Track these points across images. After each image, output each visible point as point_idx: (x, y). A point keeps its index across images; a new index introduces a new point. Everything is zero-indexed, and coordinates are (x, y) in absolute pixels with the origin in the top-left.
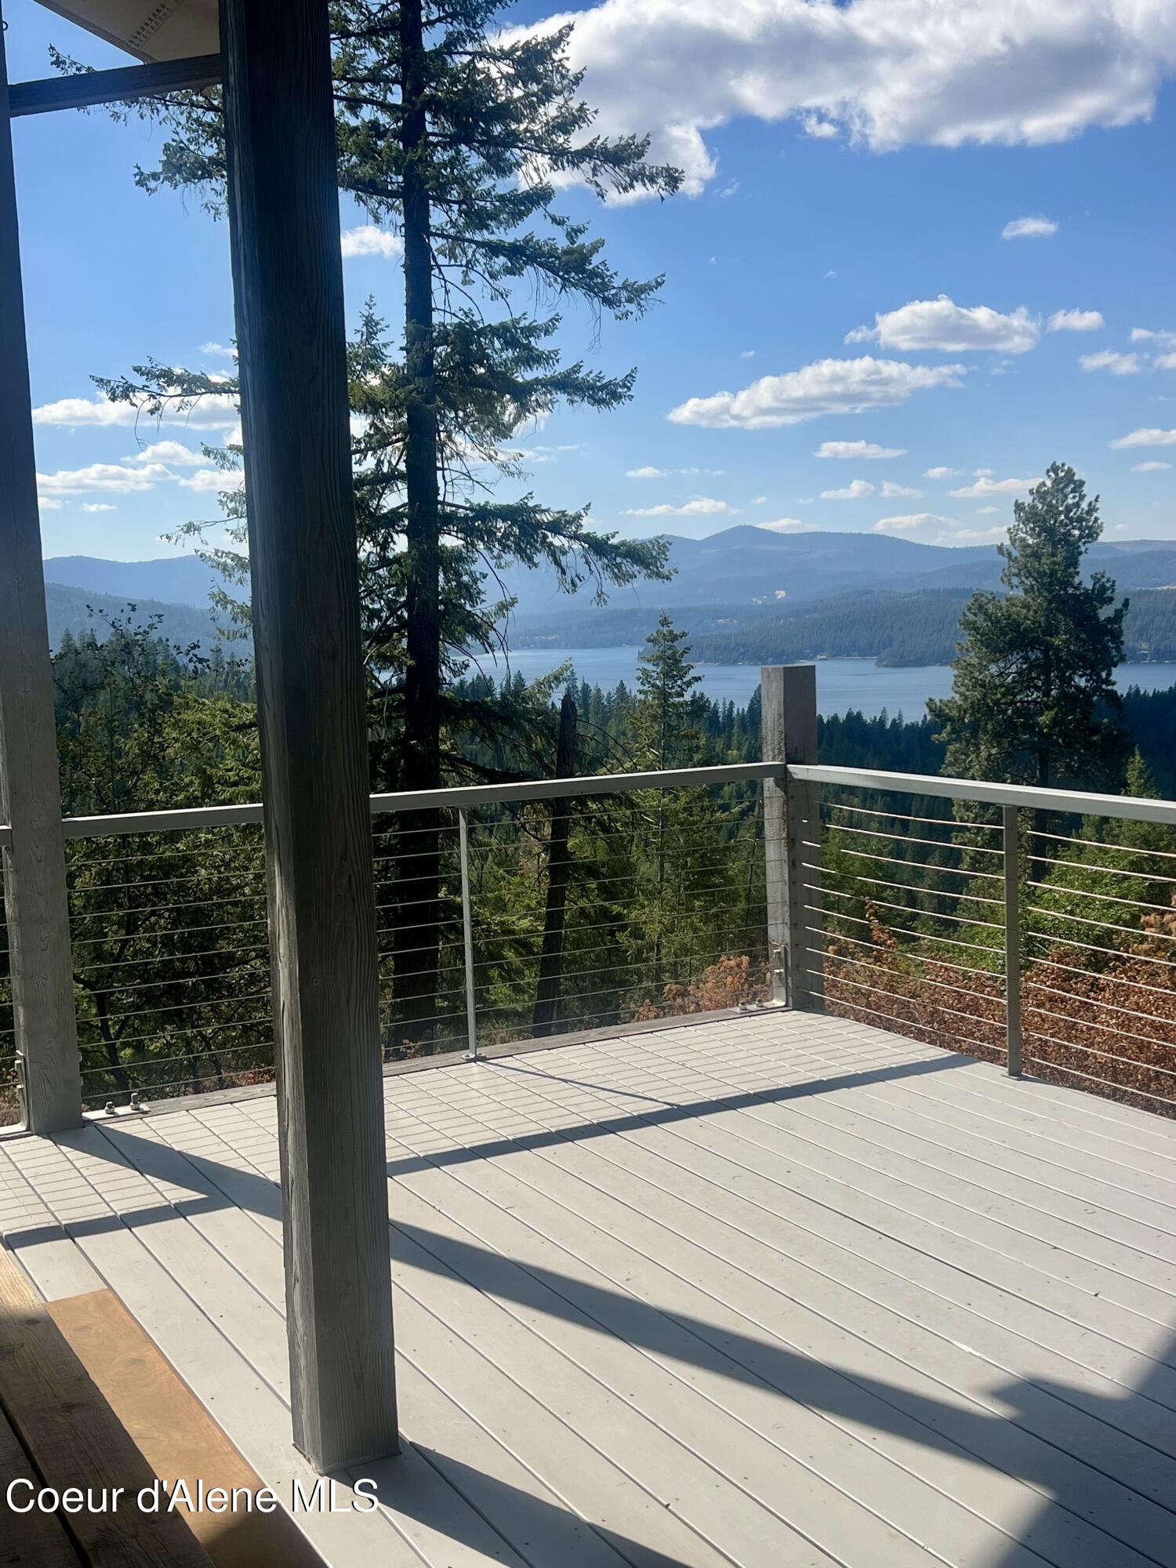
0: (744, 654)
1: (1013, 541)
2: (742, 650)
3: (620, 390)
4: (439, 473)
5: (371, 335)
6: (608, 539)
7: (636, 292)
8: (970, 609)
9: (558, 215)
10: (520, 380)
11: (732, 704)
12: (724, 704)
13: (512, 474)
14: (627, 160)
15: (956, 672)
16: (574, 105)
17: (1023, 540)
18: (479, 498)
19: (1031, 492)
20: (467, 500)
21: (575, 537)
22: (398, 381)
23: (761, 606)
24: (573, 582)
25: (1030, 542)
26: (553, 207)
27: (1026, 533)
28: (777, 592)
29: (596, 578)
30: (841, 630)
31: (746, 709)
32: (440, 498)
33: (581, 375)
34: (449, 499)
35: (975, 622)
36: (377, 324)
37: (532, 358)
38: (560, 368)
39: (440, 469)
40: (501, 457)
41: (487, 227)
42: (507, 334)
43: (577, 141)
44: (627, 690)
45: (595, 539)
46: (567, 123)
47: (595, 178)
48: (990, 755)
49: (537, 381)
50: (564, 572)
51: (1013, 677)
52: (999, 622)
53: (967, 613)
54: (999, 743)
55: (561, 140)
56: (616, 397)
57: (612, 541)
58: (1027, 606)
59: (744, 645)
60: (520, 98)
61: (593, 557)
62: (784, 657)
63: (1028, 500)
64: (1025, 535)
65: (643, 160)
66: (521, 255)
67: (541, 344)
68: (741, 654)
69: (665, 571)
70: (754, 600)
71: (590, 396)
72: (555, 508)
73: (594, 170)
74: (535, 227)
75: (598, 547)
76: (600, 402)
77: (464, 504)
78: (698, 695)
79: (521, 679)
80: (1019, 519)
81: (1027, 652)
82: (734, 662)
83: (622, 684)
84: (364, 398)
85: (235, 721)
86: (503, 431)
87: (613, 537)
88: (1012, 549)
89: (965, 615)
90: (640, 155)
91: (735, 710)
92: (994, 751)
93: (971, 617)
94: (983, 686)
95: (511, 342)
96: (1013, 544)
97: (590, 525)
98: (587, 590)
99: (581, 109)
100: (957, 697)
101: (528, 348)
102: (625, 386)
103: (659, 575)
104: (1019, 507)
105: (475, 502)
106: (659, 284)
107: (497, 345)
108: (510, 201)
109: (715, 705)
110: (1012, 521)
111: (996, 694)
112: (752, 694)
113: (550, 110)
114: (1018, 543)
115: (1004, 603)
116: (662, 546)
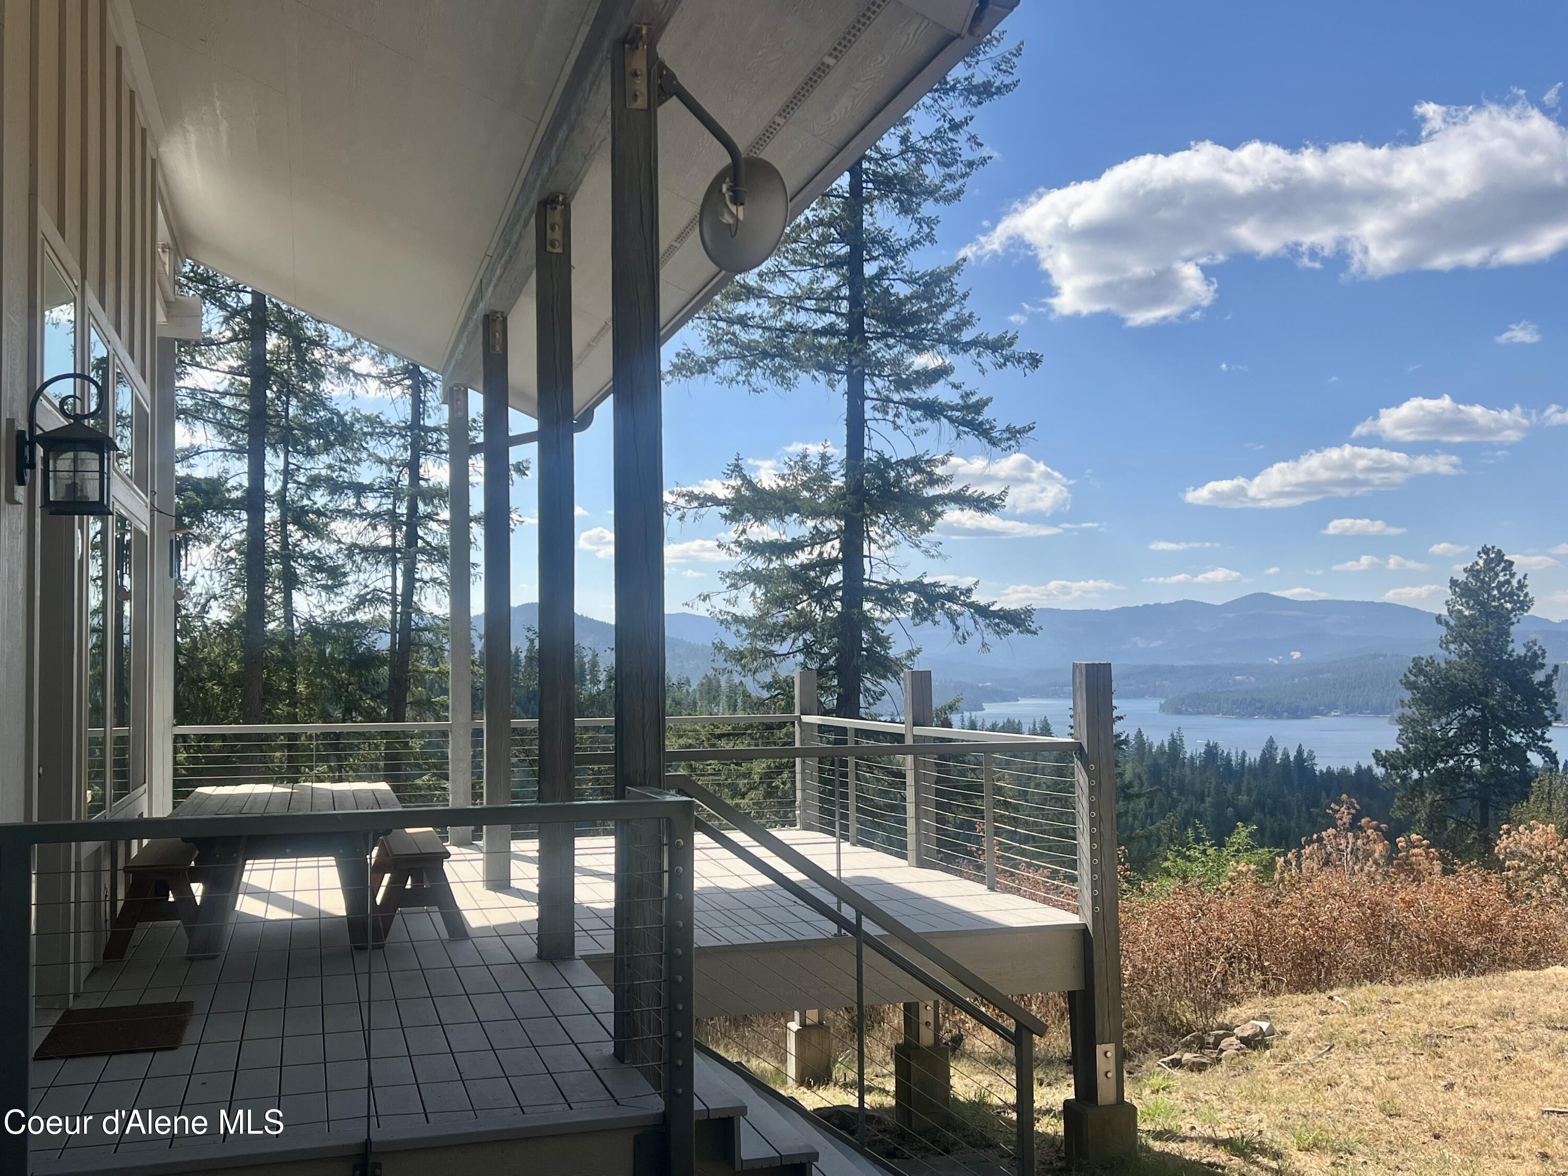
0: (1260, 708)
1: (1450, 612)
2: (1258, 705)
3: (997, 502)
4: (866, 560)
5: (824, 466)
6: (989, 606)
7: (1014, 433)
8: (1410, 672)
9: (956, 382)
10: (925, 495)
11: (1244, 754)
12: (1237, 753)
13: (933, 556)
14: (1002, 347)
15: (1401, 727)
16: (966, 312)
17: (1460, 612)
18: (893, 577)
19: (1465, 570)
20: (884, 578)
21: (964, 604)
22: (841, 494)
23: (1277, 665)
24: (963, 635)
25: (1467, 613)
26: (952, 378)
27: (1462, 605)
28: (1292, 653)
29: (980, 632)
30: (1355, 688)
31: (1258, 759)
32: (866, 577)
33: (967, 494)
34: (874, 578)
35: (1415, 682)
36: (829, 458)
37: (933, 481)
38: (954, 487)
39: (866, 556)
40: (925, 545)
41: (911, 390)
42: (915, 464)
43: (967, 335)
44: (1145, 737)
45: (979, 605)
46: (962, 323)
47: (979, 360)
48: (1434, 801)
49: (939, 496)
50: (958, 628)
51: (1455, 733)
52: (1437, 682)
53: (1409, 675)
54: (1443, 791)
55: (956, 336)
56: (994, 506)
57: (992, 608)
58: (1464, 670)
59: (1260, 701)
60: (926, 309)
61: (980, 620)
62: (1300, 713)
63: (1462, 577)
64: (1461, 608)
65: (1013, 348)
66: (932, 410)
67: (939, 471)
68: (1258, 708)
69: (1033, 628)
70: (1270, 659)
71: (975, 506)
72: (950, 585)
73: (979, 355)
74: (940, 392)
75: (982, 611)
76: (982, 510)
77: (882, 581)
78: (1211, 744)
79: (1047, 723)
80: (1455, 593)
81: (1465, 711)
82: (1252, 715)
83: (1140, 732)
84: (809, 509)
85: (718, 732)
86: (925, 527)
87: (993, 604)
88: (1449, 619)
89: (1405, 675)
90: (1010, 344)
91: (1247, 759)
92: (1437, 798)
93: (1412, 678)
94: (1426, 740)
95: (918, 470)
96: (1450, 615)
97: (977, 597)
98: (974, 641)
99: (971, 316)
100: (1401, 747)
101: (931, 474)
102: (1000, 499)
103: (1029, 631)
104: (1454, 583)
105: (890, 579)
106: (1031, 429)
107: (909, 472)
108: (924, 375)
109: (1228, 754)
110: (1448, 594)
111: (1436, 747)
112: (1264, 745)
113: (949, 316)
114: (1454, 615)
115: (1443, 665)
116: (1028, 612)
